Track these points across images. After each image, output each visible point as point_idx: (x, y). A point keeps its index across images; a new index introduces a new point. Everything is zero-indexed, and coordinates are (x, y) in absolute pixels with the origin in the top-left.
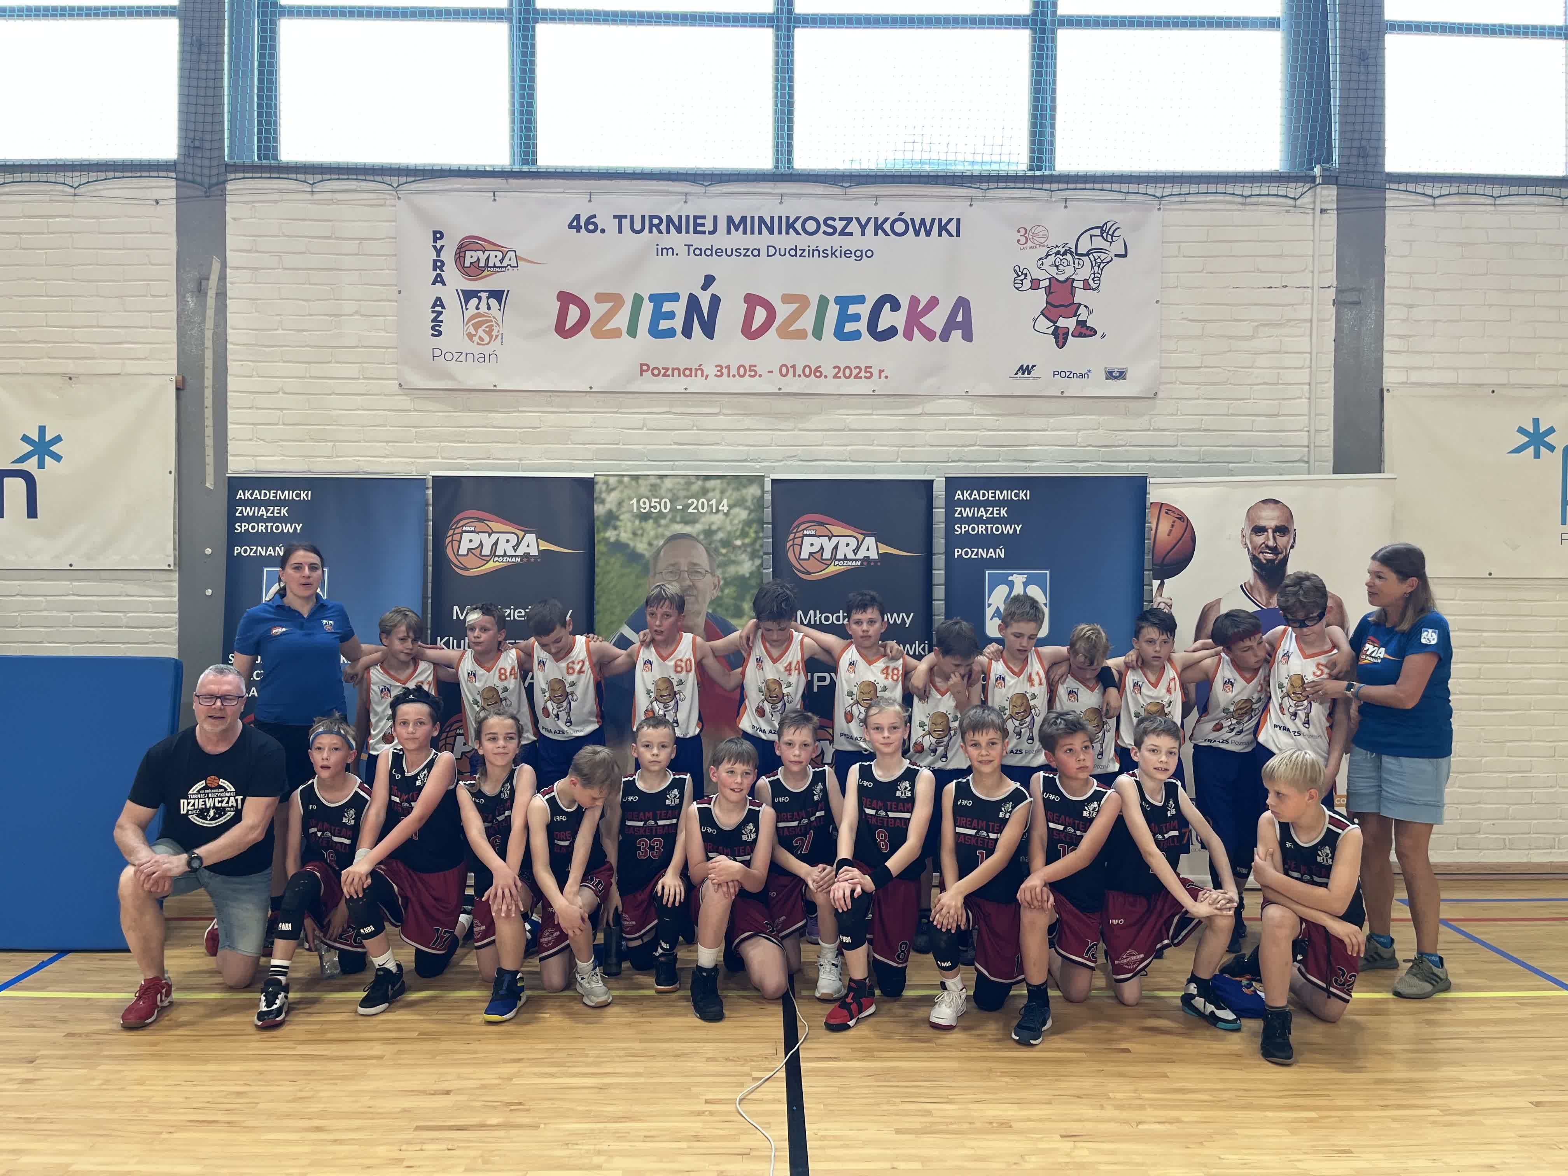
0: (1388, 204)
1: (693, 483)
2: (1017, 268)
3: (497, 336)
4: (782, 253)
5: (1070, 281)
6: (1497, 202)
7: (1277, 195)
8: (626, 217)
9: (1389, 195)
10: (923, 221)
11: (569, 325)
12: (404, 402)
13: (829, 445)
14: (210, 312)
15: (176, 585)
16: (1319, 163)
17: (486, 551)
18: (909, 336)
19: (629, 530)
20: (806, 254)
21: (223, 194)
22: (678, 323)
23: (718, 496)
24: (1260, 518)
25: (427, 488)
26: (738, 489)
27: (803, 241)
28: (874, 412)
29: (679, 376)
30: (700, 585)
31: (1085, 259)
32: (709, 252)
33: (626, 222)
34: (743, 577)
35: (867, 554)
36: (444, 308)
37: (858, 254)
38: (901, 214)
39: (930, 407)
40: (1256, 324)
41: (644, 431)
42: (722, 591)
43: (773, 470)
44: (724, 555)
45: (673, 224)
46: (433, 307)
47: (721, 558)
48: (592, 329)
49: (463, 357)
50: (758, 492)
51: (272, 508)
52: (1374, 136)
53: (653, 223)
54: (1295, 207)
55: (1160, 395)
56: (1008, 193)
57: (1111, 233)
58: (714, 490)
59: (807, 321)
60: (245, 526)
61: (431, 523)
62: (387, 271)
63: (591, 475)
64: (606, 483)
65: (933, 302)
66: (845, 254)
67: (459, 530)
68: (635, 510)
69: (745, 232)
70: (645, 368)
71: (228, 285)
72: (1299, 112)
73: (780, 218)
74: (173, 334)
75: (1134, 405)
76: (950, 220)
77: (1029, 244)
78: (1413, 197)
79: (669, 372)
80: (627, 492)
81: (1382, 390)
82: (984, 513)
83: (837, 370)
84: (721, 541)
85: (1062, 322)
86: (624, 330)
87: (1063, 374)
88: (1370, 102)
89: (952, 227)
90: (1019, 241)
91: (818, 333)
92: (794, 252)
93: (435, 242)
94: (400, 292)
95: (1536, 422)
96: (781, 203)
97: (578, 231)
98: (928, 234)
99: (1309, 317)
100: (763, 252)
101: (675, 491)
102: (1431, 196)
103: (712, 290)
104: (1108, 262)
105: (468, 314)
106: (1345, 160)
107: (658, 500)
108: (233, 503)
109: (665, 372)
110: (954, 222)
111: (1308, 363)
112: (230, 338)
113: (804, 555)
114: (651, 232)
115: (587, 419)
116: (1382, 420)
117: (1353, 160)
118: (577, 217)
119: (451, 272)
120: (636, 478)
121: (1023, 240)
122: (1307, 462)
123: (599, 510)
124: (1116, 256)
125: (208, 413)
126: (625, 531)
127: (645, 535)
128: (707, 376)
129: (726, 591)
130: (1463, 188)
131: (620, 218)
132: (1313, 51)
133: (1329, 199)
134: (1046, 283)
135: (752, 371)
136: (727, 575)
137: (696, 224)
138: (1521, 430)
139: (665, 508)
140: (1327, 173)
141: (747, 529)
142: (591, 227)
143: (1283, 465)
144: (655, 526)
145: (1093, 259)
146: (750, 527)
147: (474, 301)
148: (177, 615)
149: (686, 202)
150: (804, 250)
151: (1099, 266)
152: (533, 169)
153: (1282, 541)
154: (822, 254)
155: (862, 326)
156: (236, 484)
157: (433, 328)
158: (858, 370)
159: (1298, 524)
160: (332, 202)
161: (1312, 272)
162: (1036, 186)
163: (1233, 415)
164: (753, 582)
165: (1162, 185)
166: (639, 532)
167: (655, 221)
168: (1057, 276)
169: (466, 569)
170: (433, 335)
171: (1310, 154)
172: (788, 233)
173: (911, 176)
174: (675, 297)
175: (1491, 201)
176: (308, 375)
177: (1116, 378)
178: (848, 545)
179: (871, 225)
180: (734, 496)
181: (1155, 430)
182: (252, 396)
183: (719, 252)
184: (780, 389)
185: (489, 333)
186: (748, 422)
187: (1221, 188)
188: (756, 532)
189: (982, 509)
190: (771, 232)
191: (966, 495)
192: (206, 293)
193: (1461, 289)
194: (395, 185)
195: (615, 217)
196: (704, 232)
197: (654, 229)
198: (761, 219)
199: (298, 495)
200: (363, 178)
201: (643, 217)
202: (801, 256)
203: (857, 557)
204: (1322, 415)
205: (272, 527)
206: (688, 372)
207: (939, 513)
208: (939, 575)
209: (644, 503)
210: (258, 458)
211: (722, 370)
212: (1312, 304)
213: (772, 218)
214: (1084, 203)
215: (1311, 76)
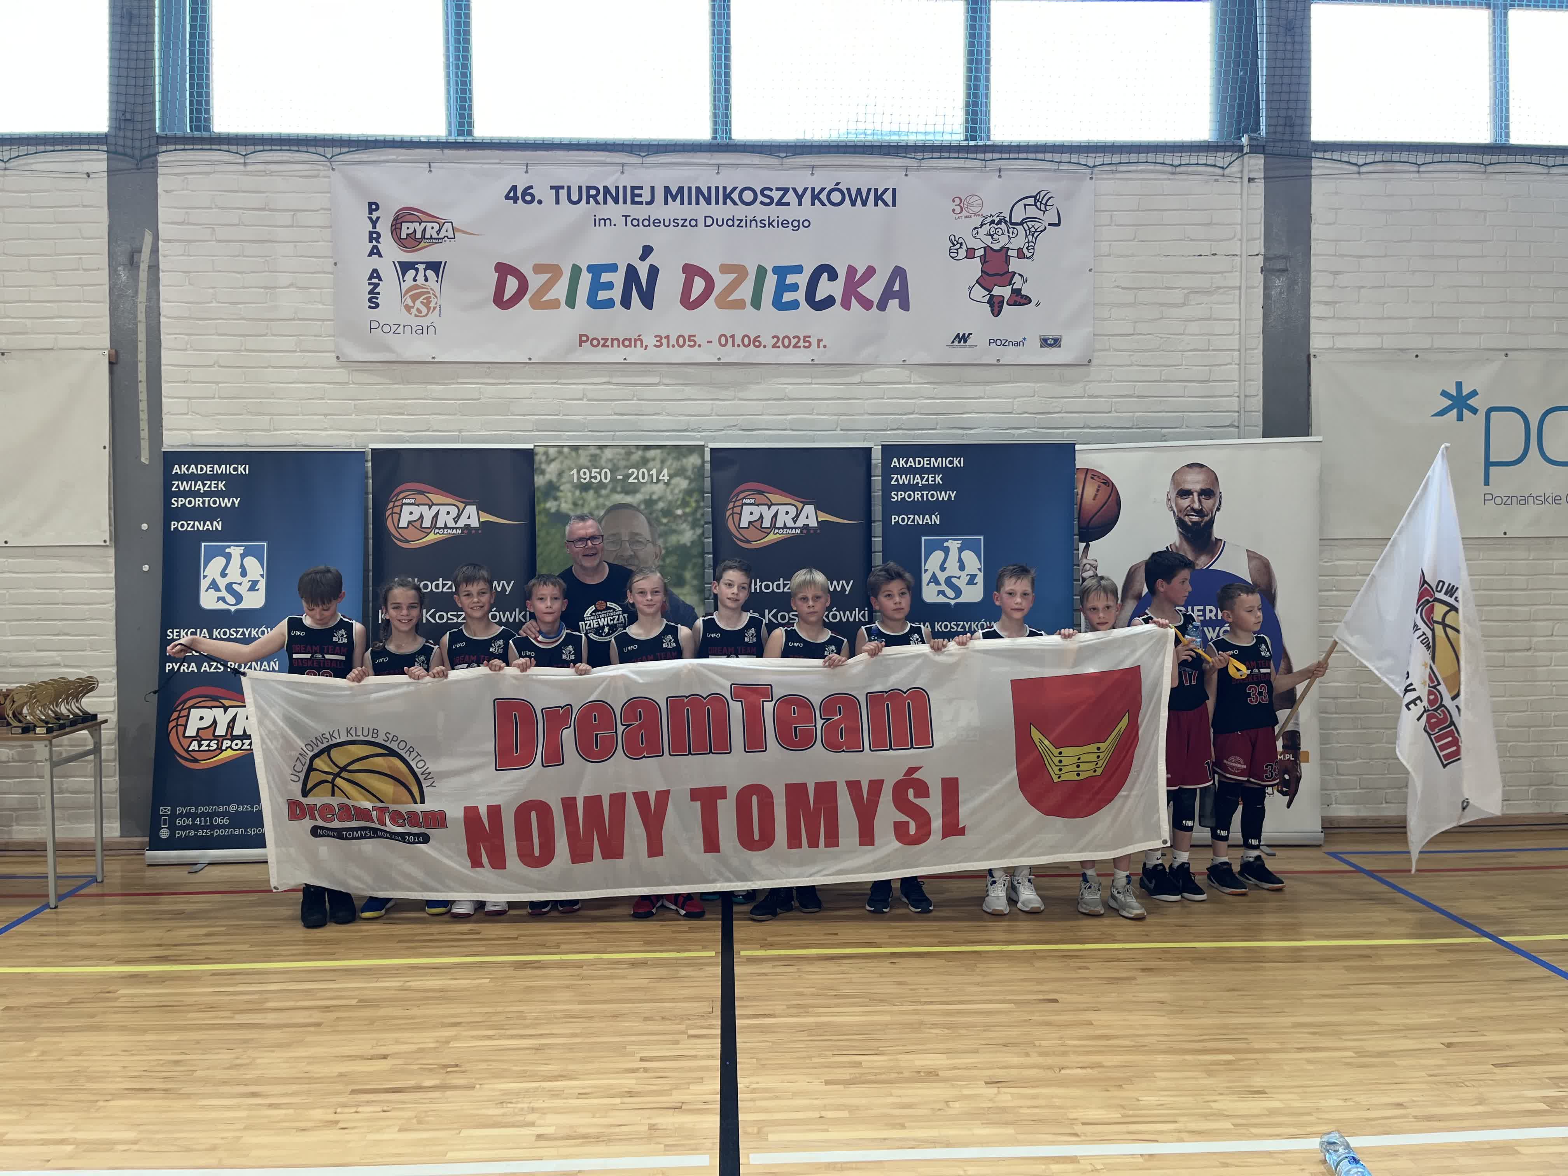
0: (1314, 172)
1: (632, 453)
2: (952, 237)
3: (435, 308)
4: (720, 223)
5: (1005, 250)
6: (1421, 170)
7: (1206, 165)
8: (563, 188)
9: (1315, 163)
10: (859, 191)
11: (506, 298)
12: (341, 374)
13: (769, 415)
14: (143, 286)
15: (112, 561)
16: (1246, 132)
17: (427, 523)
18: (846, 305)
19: (570, 501)
20: (743, 224)
21: (154, 166)
22: (616, 294)
23: (658, 466)
24: (1185, 482)
25: (367, 461)
26: (678, 459)
27: (741, 211)
28: (814, 381)
29: (619, 346)
30: (641, 554)
31: (1019, 227)
32: (646, 223)
33: (563, 193)
34: (684, 546)
35: (806, 522)
36: (380, 279)
37: (796, 224)
38: (838, 184)
39: (868, 376)
40: (1186, 291)
41: (585, 402)
42: (663, 560)
43: (714, 439)
44: (665, 524)
45: (611, 195)
46: (370, 279)
47: (662, 528)
48: (530, 300)
49: (401, 329)
50: (698, 462)
51: (209, 483)
52: (1300, 105)
53: (590, 194)
54: (1223, 176)
55: (1094, 362)
56: (943, 163)
57: (1044, 202)
58: (654, 459)
59: (745, 291)
60: (181, 501)
61: (371, 496)
62: (323, 243)
63: (531, 446)
64: (546, 454)
65: (870, 272)
66: (782, 224)
67: (400, 503)
68: (575, 481)
69: (682, 203)
70: (584, 338)
71: (161, 258)
72: (1226, 81)
73: (717, 188)
74: (104, 309)
75: (1067, 372)
76: (886, 190)
77: (964, 213)
78: (1339, 165)
79: (609, 343)
80: (568, 462)
81: (1309, 356)
82: (919, 481)
83: (776, 340)
84: (662, 510)
85: (997, 291)
86: (563, 300)
87: (999, 342)
88: (1296, 72)
89: (888, 197)
90: (954, 210)
91: (756, 303)
92: (731, 222)
93: (370, 213)
94: (335, 264)
95: (1459, 385)
96: (718, 173)
97: (515, 202)
98: (864, 204)
99: (1238, 285)
100: (701, 223)
101: (615, 461)
102: (1356, 164)
103: (650, 260)
104: (1042, 231)
105: (405, 286)
106: (1272, 129)
107: (598, 470)
108: (169, 478)
109: (604, 343)
110: (890, 192)
111: (1237, 330)
112: (163, 312)
113: (744, 524)
114: (588, 202)
115: (525, 390)
116: (1309, 385)
117: (1280, 129)
118: (514, 188)
119: (387, 243)
120: (575, 448)
121: (958, 209)
122: (1238, 427)
123: (539, 481)
124: (1050, 225)
125: (142, 388)
126: (566, 502)
127: (586, 506)
128: (646, 346)
129: (668, 561)
130: (1388, 156)
131: (557, 189)
132: (1240, 22)
133: (1257, 168)
134: (981, 252)
135: (691, 341)
136: (668, 545)
137: (634, 195)
138: (1444, 394)
139: (606, 478)
140: (1255, 143)
141: (687, 499)
142: (528, 198)
143: (1214, 430)
144: (596, 496)
145: (1027, 228)
146: (691, 496)
147: (411, 273)
148: (113, 591)
149: (623, 172)
150: (742, 220)
151: (1033, 235)
152: (469, 139)
153: (1208, 504)
154: (759, 224)
155: (800, 295)
156: (172, 458)
157: (370, 300)
158: (796, 340)
159: (1223, 487)
160: (265, 173)
161: (1241, 240)
162: (970, 156)
163: (1165, 381)
164: (695, 551)
165: (1094, 155)
166: (580, 502)
167: (593, 192)
168: (991, 245)
169: (407, 541)
170: (370, 307)
171: (1239, 123)
172: (725, 203)
173: (846, 146)
174: (613, 268)
175: (1415, 168)
176: (243, 348)
177: (1051, 345)
178: (787, 513)
179: (808, 196)
180: (674, 465)
181: (1089, 397)
182: (187, 369)
183: (657, 223)
184: (719, 359)
185: (427, 304)
186: (689, 391)
187: (1151, 157)
188: (697, 501)
189: (918, 476)
190: (709, 202)
191: (902, 462)
192: (139, 267)
193: (1385, 256)
194: (329, 156)
195: (552, 188)
196: (641, 203)
197: (591, 199)
198: (698, 189)
199: (235, 469)
200: (296, 148)
201: (580, 188)
202: (738, 226)
203: (796, 526)
204: (1250, 380)
205: (209, 501)
206: (626, 342)
207: (877, 480)
208: (877, 541)
209: (585, 474)
210: (194, 432)
211: (661, 340)
212: (1241, 272)
213: (709, 189)
214: (1019, 173)
215: (1238, 46)
